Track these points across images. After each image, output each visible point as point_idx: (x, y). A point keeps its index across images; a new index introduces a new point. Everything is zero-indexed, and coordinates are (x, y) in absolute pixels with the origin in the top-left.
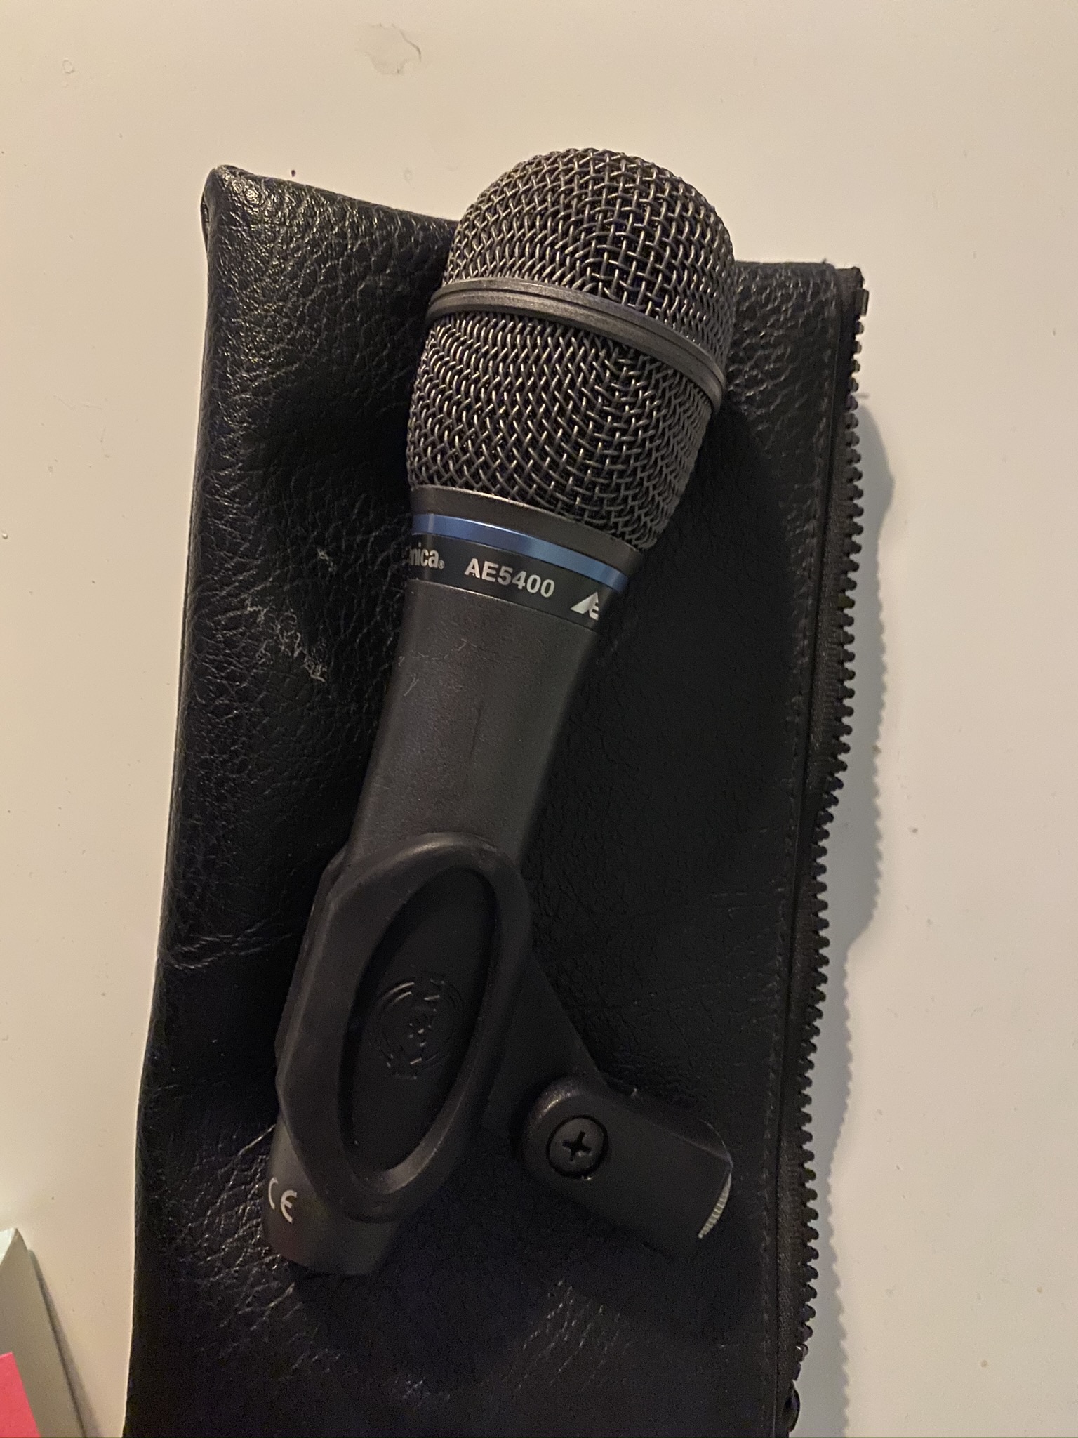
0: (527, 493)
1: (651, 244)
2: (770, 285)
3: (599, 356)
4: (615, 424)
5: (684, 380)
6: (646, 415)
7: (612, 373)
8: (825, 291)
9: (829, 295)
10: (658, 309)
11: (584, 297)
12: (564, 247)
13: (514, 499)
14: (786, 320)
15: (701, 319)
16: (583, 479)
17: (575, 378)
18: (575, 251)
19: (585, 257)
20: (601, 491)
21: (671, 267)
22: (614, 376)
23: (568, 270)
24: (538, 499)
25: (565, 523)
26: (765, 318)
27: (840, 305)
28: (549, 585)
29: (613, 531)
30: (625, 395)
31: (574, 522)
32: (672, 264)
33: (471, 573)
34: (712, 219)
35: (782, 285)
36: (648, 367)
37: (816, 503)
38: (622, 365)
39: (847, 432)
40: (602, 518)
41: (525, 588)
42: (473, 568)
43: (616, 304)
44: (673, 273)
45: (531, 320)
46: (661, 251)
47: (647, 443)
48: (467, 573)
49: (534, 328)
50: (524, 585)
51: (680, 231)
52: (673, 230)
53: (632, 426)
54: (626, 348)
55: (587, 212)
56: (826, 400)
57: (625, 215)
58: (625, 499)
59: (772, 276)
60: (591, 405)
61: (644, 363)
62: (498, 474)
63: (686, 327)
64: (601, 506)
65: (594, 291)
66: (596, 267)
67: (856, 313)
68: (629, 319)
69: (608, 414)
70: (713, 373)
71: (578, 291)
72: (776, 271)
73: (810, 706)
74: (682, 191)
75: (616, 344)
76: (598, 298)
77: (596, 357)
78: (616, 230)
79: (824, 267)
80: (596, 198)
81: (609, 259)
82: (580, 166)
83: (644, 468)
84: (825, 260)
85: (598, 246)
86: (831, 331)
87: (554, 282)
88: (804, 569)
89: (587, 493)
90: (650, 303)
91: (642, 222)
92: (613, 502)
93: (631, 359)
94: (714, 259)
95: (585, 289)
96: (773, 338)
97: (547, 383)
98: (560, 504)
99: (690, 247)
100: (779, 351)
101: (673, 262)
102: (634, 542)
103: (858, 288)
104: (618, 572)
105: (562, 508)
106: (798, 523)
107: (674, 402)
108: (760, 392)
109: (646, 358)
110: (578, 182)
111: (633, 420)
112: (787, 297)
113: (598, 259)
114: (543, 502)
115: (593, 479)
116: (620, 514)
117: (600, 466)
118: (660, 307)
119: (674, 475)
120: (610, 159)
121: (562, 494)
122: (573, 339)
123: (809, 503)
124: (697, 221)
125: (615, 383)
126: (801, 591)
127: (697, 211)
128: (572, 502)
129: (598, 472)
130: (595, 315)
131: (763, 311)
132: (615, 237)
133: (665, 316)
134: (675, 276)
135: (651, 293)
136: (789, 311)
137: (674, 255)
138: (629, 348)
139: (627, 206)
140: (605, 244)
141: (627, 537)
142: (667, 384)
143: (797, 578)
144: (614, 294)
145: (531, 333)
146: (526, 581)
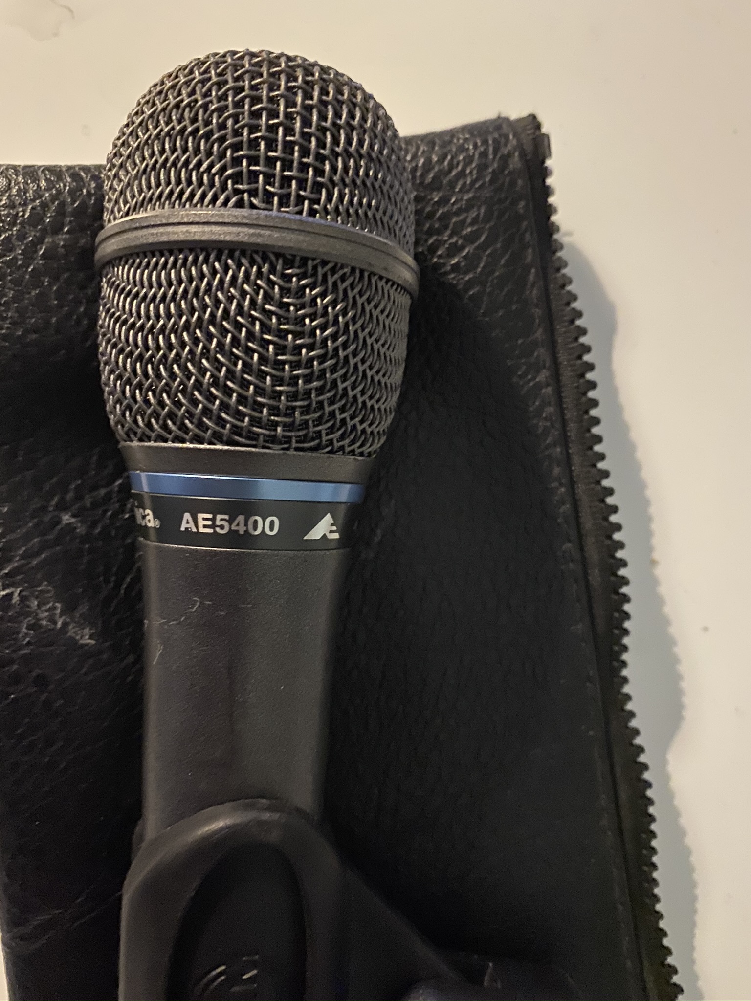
0: (222, 434)
1: (292, 138)
2: (450, 151)
3: (262, 272)
4: (298, 342)
5: (366, 274)
6: (331, 323)
7: (281, 288)
8: (506, 145)
9: (509, 147)
10: (316, 206)
11: (232, 213)
12: (199, 164)
13: (210, 443)
14: (474, 182)
15: (369, 205)
16: (278, 406)
17: (242, 302)
18: (211, 166)
19: (223, 169)
20: (302, 414)
21: (320, 158)
22: (284, 291)
23: (208, 188)
24: (237, 438)
25: (273, 455)
26: (452, 185)
27: (523, 155)
28: (272, 523)
29: (329, 448)
30: (303, 307)
31: (281, 452)
32: (322, 154)
33: (186, 529)
34: (359, 97)
35: (462, 149)
36: (320, 271)
37: (542, 353)
38: (291, 276)
39: (559, 275)
40: (313, 439)
41: (246, 531)
42: (188, 523)
43: (266, 212)
44: (324, 165)
45: (181, 251)
46: (306, 143)
47: (340, 352)
48: (183, 529)
49: (185, 260)
50: (245, 528)
51: (323, 117)
52: (315, 118)
53: (318, 338)
54: (290, 257)
55: (214, 121)
56: (530, 251)
57: (256, 115)
58: (332, 414)
59: (451, 142)
60: (266, 329)
61: (315, 268)
62: (187, 421)
63: (353, 218)
64: (307, 427)
65: (240, 204)
66: (237, 178)
67: (541, 158)
68: (284, 225)
69: (288, 332)
70: (397, 258)
71: (223, 208)
72: (453, 136)
73: (582, 549)
74: (317, 75)
75: (278, 255)
76: (245, 212)
77: (259, 274)
78: (250, 133)
79: (500, 121)
80: (222, 103)
81: (249, 165)
82: (200, 74)
83: (344, 378)
84: (499, 114)
85: (235, 155)
86: (520, 182)
87: (196, 205)
88: (546, 419)
89: (287, 420)
90: (306, 202)
91: (278, 117)
92: (319, 421)
93: (299, 267)
94: (370, 138)
95: (231, 204)
96: (464, 202)
97: (213, 315)
98: (261, 438)
99: (339, 132)
100: (473, 214)
101: (322, 151)
102: (358, 451)
103: (537, 133)
104: (348, 486)
105: (265, 441)
106: (529, 377)
107: (360, 301)
108: (464, 257)
109: (316, 262)
110: (201, 91)
111: (318, 332)
112: (469, 160)
113: (237, 169)
114: (243, 440)
115: (290, 404)
116: (331, 431)
117: (293, 389)
118: (319, 204)
119: (381, 374)
120: (232, 59)
121: (261, 428)
122: (229, 261)
123: (536, 354)
124: (341, 103)
125: (288, 298)
126: (548, 442)
127: (340, 92)
128: (273, 433)
129: (293, 396)
130: (246, 230)
131: (448, 179)
132: (250, 141)
133: (327, 212)
134: (327, 167)
135: (305, 190)
136: (475, 172)
137: (321, 144)
138: (294, 256)
139: (257, 104)
140: (242, 150)
141: (347, 449)
142: (347, 283)
143: (540, 430)
144: (263, 202)
145: (184, 264)
146: (246, 525)
